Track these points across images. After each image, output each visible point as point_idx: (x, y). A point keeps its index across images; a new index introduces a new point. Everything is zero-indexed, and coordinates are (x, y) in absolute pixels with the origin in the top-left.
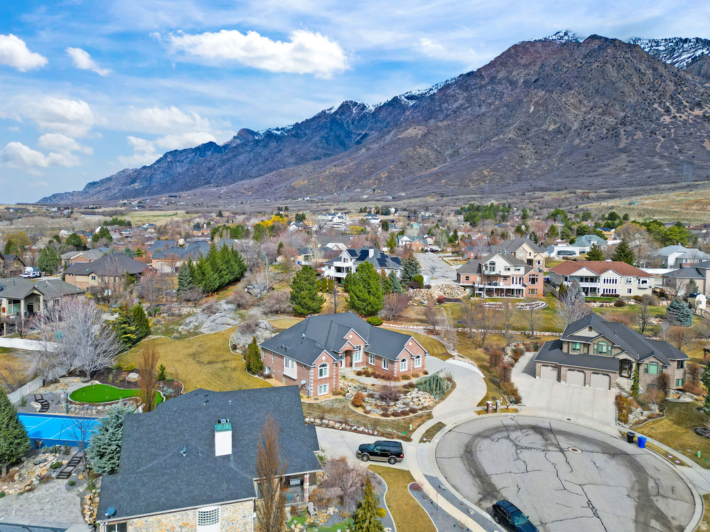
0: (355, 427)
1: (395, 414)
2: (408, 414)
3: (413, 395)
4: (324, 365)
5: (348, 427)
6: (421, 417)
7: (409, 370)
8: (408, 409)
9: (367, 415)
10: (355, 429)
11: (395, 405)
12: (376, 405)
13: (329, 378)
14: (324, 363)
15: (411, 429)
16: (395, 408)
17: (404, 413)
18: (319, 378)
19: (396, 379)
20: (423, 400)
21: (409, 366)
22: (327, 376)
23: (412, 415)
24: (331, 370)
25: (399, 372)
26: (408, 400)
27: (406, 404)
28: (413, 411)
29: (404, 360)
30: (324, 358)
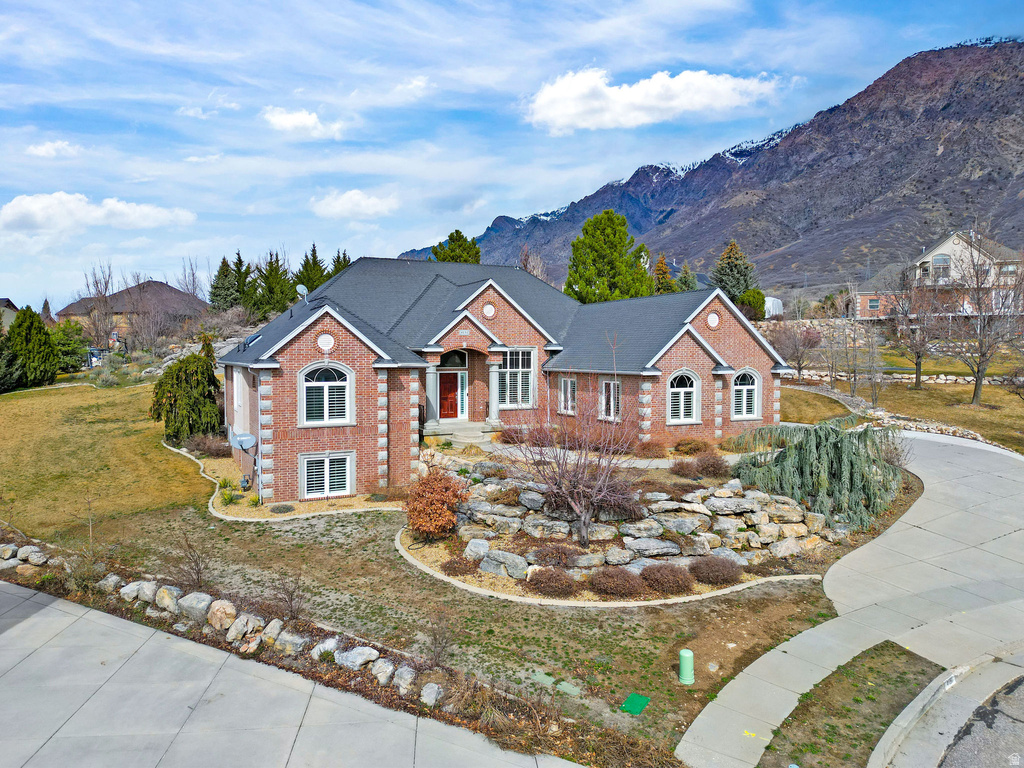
0: (330, 644)
1: (608, 585)
2: (683, 589)
3: (717, 503)
4: (327, 374)
5: (291, 642)
6: (758, 604)
7: (708, 423)
8: (684, 563)
9: (455, 581)
10: (327, 657)
11: (618, 539)
12: (521, 534)
13: (357, 428)
14: (326, 363)
15: (688, 678)
16: (615, 554)
17: (657, 582)
18: (303, 422)
19: (650, 450)
20: (769, 530)
21: (707, 406)
22: (349, 419)
23: (706, 592)
24: (365, 397)
25: (659, 425)
26: (690, 523)
27: (683, 541)
28: (716, 574)
29: (682, 382)
30: (326, 343)
